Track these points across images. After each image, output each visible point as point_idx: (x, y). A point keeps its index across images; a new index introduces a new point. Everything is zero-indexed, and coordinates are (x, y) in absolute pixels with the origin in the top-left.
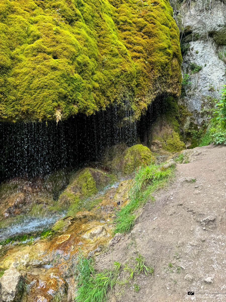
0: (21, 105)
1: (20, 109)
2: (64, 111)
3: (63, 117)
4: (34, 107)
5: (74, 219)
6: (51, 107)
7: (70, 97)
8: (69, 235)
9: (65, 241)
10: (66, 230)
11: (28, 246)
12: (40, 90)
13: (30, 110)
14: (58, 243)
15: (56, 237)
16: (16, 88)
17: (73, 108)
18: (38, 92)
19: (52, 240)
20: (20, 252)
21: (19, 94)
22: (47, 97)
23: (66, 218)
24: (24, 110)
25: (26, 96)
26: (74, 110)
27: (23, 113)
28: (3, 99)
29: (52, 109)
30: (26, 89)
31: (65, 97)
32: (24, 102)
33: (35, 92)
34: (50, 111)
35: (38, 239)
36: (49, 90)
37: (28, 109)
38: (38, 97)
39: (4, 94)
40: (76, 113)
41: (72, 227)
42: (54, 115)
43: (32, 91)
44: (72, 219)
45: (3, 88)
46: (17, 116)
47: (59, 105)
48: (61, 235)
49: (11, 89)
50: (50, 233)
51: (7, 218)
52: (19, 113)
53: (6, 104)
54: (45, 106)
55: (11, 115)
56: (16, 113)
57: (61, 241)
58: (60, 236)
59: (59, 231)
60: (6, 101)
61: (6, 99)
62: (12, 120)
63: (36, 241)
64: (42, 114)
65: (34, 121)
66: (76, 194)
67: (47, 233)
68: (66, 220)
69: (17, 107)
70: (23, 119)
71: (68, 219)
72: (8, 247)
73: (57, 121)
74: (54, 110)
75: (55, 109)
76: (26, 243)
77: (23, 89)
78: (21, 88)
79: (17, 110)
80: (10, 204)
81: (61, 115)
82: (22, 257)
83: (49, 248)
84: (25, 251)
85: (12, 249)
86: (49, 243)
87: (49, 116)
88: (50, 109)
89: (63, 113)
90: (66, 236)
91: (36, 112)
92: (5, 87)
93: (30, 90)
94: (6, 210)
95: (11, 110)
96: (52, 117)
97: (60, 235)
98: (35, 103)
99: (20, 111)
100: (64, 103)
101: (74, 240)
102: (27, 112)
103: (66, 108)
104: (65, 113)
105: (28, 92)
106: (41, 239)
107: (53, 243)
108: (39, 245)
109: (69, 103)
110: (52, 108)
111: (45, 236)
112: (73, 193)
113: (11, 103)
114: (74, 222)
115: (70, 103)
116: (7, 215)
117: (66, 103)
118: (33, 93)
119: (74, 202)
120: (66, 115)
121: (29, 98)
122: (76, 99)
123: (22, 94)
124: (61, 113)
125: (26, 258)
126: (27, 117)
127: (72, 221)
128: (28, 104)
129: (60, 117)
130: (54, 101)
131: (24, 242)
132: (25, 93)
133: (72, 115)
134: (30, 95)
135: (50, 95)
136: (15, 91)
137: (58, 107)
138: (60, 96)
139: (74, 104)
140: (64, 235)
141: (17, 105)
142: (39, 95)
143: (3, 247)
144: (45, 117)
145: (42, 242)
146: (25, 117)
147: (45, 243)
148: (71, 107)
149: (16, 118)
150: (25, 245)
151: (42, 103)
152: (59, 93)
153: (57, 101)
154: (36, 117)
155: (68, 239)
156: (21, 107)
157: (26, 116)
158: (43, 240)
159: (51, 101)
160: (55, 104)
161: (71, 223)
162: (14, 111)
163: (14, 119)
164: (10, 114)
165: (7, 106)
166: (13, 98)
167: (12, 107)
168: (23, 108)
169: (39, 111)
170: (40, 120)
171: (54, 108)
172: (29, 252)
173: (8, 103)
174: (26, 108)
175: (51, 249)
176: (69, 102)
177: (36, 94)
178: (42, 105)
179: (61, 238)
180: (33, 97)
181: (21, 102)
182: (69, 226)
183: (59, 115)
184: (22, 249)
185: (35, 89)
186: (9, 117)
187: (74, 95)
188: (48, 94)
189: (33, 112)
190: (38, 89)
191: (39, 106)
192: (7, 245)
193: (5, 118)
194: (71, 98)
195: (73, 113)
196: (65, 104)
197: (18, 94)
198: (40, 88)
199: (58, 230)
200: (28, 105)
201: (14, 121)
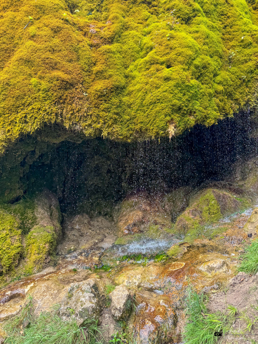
0: (135, 124)
1: (134, 128)
2: (178, 125)
3: (177, 132)
4: (147, 124)
5: (191, 246)
6: (164, 122)
7: (185, 108)
8: (184, 264)
9: (178, 270)
10: (181, 258)
11: (142, 267)
12: (153, 105)
13: (143, 128)
14: (170, 269)
15: (170, 263)
16: (130, 107)
17: (188, 120)
18: (151, 108)
19: (165, 265)
20: (133, 271)
21: (133, 113)
22: (159, 112)
23: (182, 244)
24: (137, 129)
25: (139, 113)
26: (190, 122)
27: (137, 132)
28: (119, 119)
29: (165, 125)
30: (139, 107)
31: (180, 109)
32: (137, 121)
33: (148, 108)
34: (162, 127)
35: (152, 261)
36: (162, 104)
37: (141, 127)
38: (151, 113)
39: (119, 114)
40: (192, 126)
41: (188, 255)
42: (166, 130)
43: (145, 108)
44: (188, 245)
45: (119, 108)
46: (131, 135)
47: (172, 119)
48: (176, 262)
49: (126, 109)
50: (164, 258)
51: (127, 235)
52: (133, 132)
53: (121, 125)
54: (157, 122)
55: (126, 135)
56: (131, 132)
57: (175, 268)
58: (174, 263)
59: (174, 257)
60: (122, 122)
61: (121, 119)
62: (127, 139)
63: (150, 263)
64: (155, 130)
65: (148, 139)
66: (196, 218)
67: (161, 257)
68: (182, 247)
69: (131, 126)
70: (138, 138)
71: (184, 245)
72: (124, 264)
73: (170, 137)
74: (166, 125)
75: (168, 124)
76: (140, 263)
77: (137, 107)
78: (134, 106)
79: (132, 130)
80: (129, 222)
81: (175, 130)
82: (134, 277)
83: (162, 273)
84: (137, 271)
85: (127, 266)
86: (162, 268)
87: (162, 132)
88: (162, 124)
89: (177, 127)
90: (180, 264)
91: (149, 129)
92: (120, 107)
93: (143, 107)
94: (126, 227)
95: (126, 130)
96: (165, 133)
97: (174, 262)
98: (147, 120)
99: (134, 130)
100: (178, 115)
101: (189, 270)
102: (141, 131)
103: (180, 122)
104: (179, 127)
105: (141, 110)
106: (155, 262)
107: (166, 269)
108: (151, 268)
109: (184, 115)
110: (164, 123)
111: (159, 259)
112: (192, 216)
113: (126, 123)
114: (190, 249)
115: (186, 114)
116: (126, 232)
117: (180, 115)
118: (146, 109)
119: (193, 227)
120: (180, 130)
121: (143, 115)
122: (193, 109)
123: (136, 113)
124: (175, 128)
125: (138, 278)
126: (141, 135)
127: (188, 249)
128: (141, 122)
129: (173, 132)
130: (166, 115)
131: (138, 262)
132: (138, 110)
133: (187, 128)
134: (143, 113)
135: (162, 110)
136: (129, 110)
137: (171, 121)
138: (173, 109)
139: (190, 115)
140: (179, 263)
141: (131, 124)
142: (152, 111)
143: (120, 263)
144: (158, 133)
145: (155, 265)
146: (139, 135)
147: (158, 267)
148: (186, 119)
149: (131, 138)
150: (139, 265)
151: (154, 120)
152: (173, 105)
153: (170, 115)
154: (149, 135)
155: (182, 267)
156: (135, 125)
157: (140, 134)
158: (156, 264)
159: (163, 116)
160: (168, 118)
161: (188, 250)
162: (129, 130)
163: (129, 138)
164: (125, 134)
165: (123, 126)
166: (128, 117)
167: (127, 127)
168: (137, 127)
169: (152, 128)
170: (153, 138)
171: (167, 123)
172: (141, 273)
173: (123, 123)
174: (139, 126)
175: (163, 274)
176: (184, 113)
177: (149, 110)
178: (155, 121)
179: (174, 265)
180: (146, 115)
181: (135, 120)
182: (185, 253)
183: (172, 130)
184: (136, 269)
185: (147, 105)
186: (125, 137)
187: (190, 105)
188: (161, 108)
189: (146, 130)
190: (151, 105)
191: (152, 123)
192: (124, 262)
193: (121, 139)
194: (186, 109)
195: (189, 126)
196: (180, 117)
197: (132, 113)
198: (152, 104)
199: (173, 255)
200: (141, 123)
201: (129, 141)
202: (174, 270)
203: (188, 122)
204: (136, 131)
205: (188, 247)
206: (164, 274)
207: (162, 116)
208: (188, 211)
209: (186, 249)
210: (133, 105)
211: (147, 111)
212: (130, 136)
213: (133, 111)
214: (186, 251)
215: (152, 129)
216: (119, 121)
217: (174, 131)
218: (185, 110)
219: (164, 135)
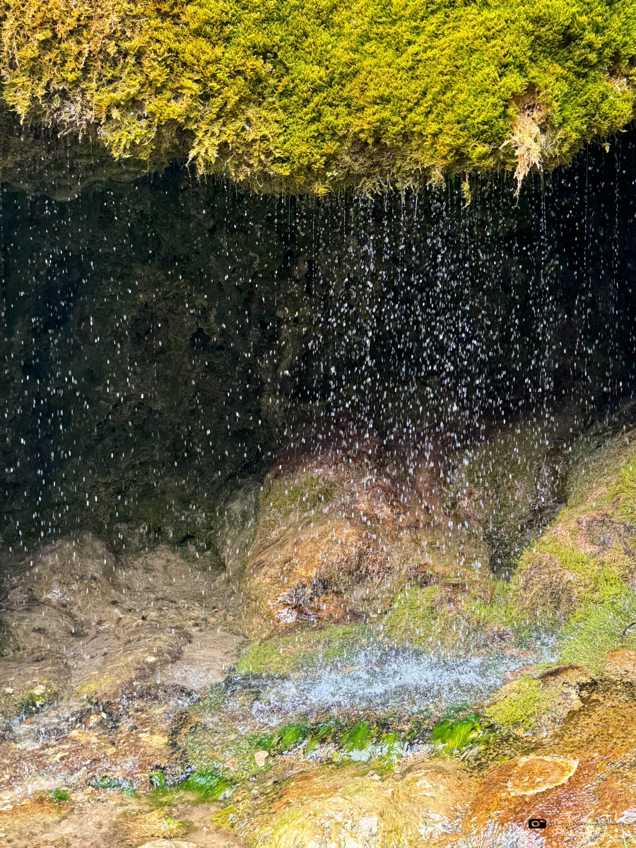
0: (349, 106)
1: (348, 125)
2: (557, 119)
3: (550, 150)
4: (410, 110)
5: (594, 683)
6: (492, 100)
7: (592, 36)
8: (574, 764)
9: (549, 791)
10: (556, 736)
11: (376, 777)
12: (440, 16)
13: (390, 128)
14: (513, 790)
15: (507, 761)
16: (326, 24)
17: (604, 97)
18: (432, 28)
19: (485, 772)
20: (341, 800)
21: (341, 53)
22: (472, 51)
23: (555, 673)
24: (362, 131)
25: (373, 55)
26: (612, 106)
27: (360, 147)
28: (272, 81)
29: (496, 114)
30: (373, 22)
31: (568, 38)
32: (363, 91)
33: (417, 30)
34: (485, 123)
35: (421, 750)
36: (485, 13)
37: (382, 121)
38: (430, 54)
39: (275, 56)
40: (621, 122)
41: (588, 726)
42: (502, 140)
43: (402, 28)
44: (584, 680)
45: (274, 26)
46: (331, 159)
47: (532, 89)
48: (532, 756)
49: (308, 29)
50: (474, 735)
52: (342, 145)
53: (285, 109)
54: (462, 97)
55: (305, 161)
56: (331, 147)
57: (533, 785)
58: (524, 759)
59: (521, 732)
60: (286, 93)
61: (286, 80)
62: (310, 183)
63: (411, 761)
64: (449, 140)
65: (410, 183)
66: (607, 557)
67: (462, 731)
68: (556, 684)
69: (332, 118)
70: (360, 176)
71: (562, 678)
72: (291, 766)
73: (520, 174)
74: (504, 115)
75: (510, 111)
77: (361, 24)
78: (349, 19)
79: (334, 134)
81: (542, 139)
82: (348, 827)
83: (474, 809)
85: (304, 776)
86: (472, 785)
87: (482, 149)
88: (485, 109)
89: (553, 126)
90: (555, 764)
91: (421, 134)
92: (282, 20)
93: (394, 22)
94: (284, 594)
95: (307, 134)
96: (495, 152)
97: (526, 752)
98: (413, 87)
99: (345, 136)
100: (559, 70)
101: (598, 793)
102: (377, 141)
103: (565, 102)
104: (561, 125)
105: (381, 37)
106: (434, 754)
107: (490, 786)
108: (423, 782)
109: (584, 70)
110: (495, 105)
111: (451, 743)
112: (590, 549)
113: (307, 101)
114: (594, 696)
115: (593, 67)
117: (570, 69)
118: (407, 36)
119: (596, 596)
120: (564, 140)
121: (389, 65)
122: (625, 44)
123: (356, 51)
124: (543, 131)
126: (378, 164)
127: (585, 694)
128: (381, 98)
129: (536, 149)
130: (506, 66)
132: (369, 39)
133: (597, 137)
134: (390, 52)
135: (488, 39)
136: (325, 36)
137: (528, 96)
138: (538, 38)
139: (613, 73)
140: (548, 759)
141: (331, 105)
142: (437, 42)
143: (272, 762)
144: (460, 156)
145: (440, 770)
146: (369, 163)
148: (594, 90)
149: (329, 174)
151: (447, 87)
152: (537, 20)
153: (521, 67)
154: (417, 162)
155: (564, 780)
156: (349, 114)
157: (371, 158)
158: (441, 763)
159: (492, 71)
160: (514, 82)
161: (582, 699)
162: (319, 136)
163: (321, 176)
164: (300, 156)
165: (291, 115)
166: (316, 73)
167: (313, 120)
168: (360, 122)
169: (434, 127)
170: (437, 177)
171: (506, 107)
172: (379, 808)
173: (295, 98)
174: (371, 116)
175: (482, 815)
176: (584, 63)
177: (422, 38)
178: (449, 94)
179: (528, 769)
180: (405, 61)
181: (352, 89)
182: (572, 714)
183: (529, 141)
184: (352, 787)
185: (413, 16)
186: (300, 169)
187: (616, 22)
188: (481, 31)
189: (406, 136)
190: (433, 12)
191: (436, 101)
193: (280, 176)
194: (598, 41)
195: (605, 125)
196: (566, 78)
197: (339, 52)
198: (439, 9)
199: (516, 725)
200: (384, 100)
201: (320, 189)
202: (531, 792)
203: (605, 107)
204: (354, 143)
205: (582, 687)
206: (488, 810)
207: (487, 70)
208: (573, 525)
209: (574, 696)
210: (346, 13)
211: (410, 43)
212: (327, 164)
213: (345, 43)
214: (577, 704)
215: (435, 135)
216: (276, 87)
217: (539, 149)
218: (590, 46)
219: (490, 162)
